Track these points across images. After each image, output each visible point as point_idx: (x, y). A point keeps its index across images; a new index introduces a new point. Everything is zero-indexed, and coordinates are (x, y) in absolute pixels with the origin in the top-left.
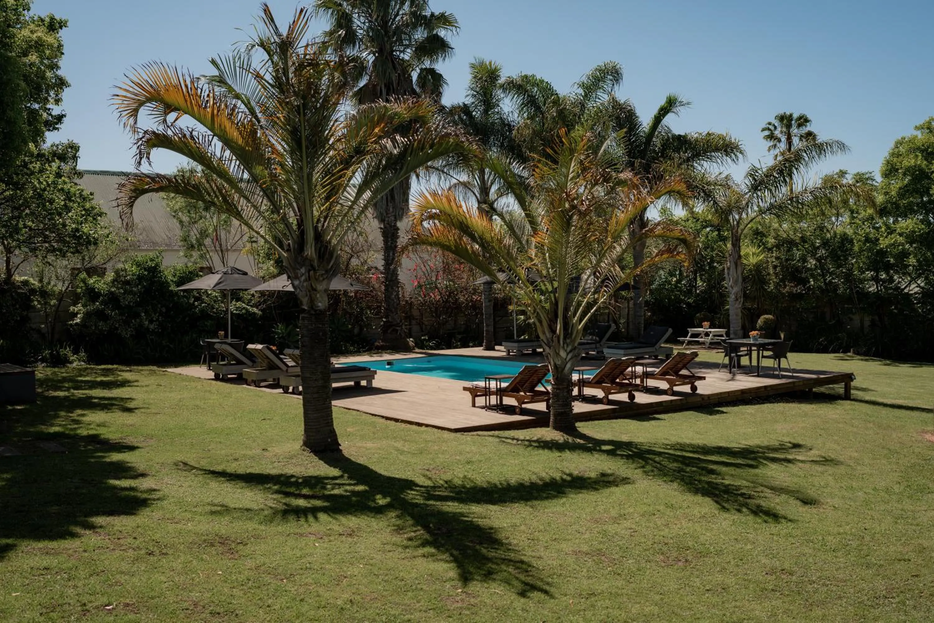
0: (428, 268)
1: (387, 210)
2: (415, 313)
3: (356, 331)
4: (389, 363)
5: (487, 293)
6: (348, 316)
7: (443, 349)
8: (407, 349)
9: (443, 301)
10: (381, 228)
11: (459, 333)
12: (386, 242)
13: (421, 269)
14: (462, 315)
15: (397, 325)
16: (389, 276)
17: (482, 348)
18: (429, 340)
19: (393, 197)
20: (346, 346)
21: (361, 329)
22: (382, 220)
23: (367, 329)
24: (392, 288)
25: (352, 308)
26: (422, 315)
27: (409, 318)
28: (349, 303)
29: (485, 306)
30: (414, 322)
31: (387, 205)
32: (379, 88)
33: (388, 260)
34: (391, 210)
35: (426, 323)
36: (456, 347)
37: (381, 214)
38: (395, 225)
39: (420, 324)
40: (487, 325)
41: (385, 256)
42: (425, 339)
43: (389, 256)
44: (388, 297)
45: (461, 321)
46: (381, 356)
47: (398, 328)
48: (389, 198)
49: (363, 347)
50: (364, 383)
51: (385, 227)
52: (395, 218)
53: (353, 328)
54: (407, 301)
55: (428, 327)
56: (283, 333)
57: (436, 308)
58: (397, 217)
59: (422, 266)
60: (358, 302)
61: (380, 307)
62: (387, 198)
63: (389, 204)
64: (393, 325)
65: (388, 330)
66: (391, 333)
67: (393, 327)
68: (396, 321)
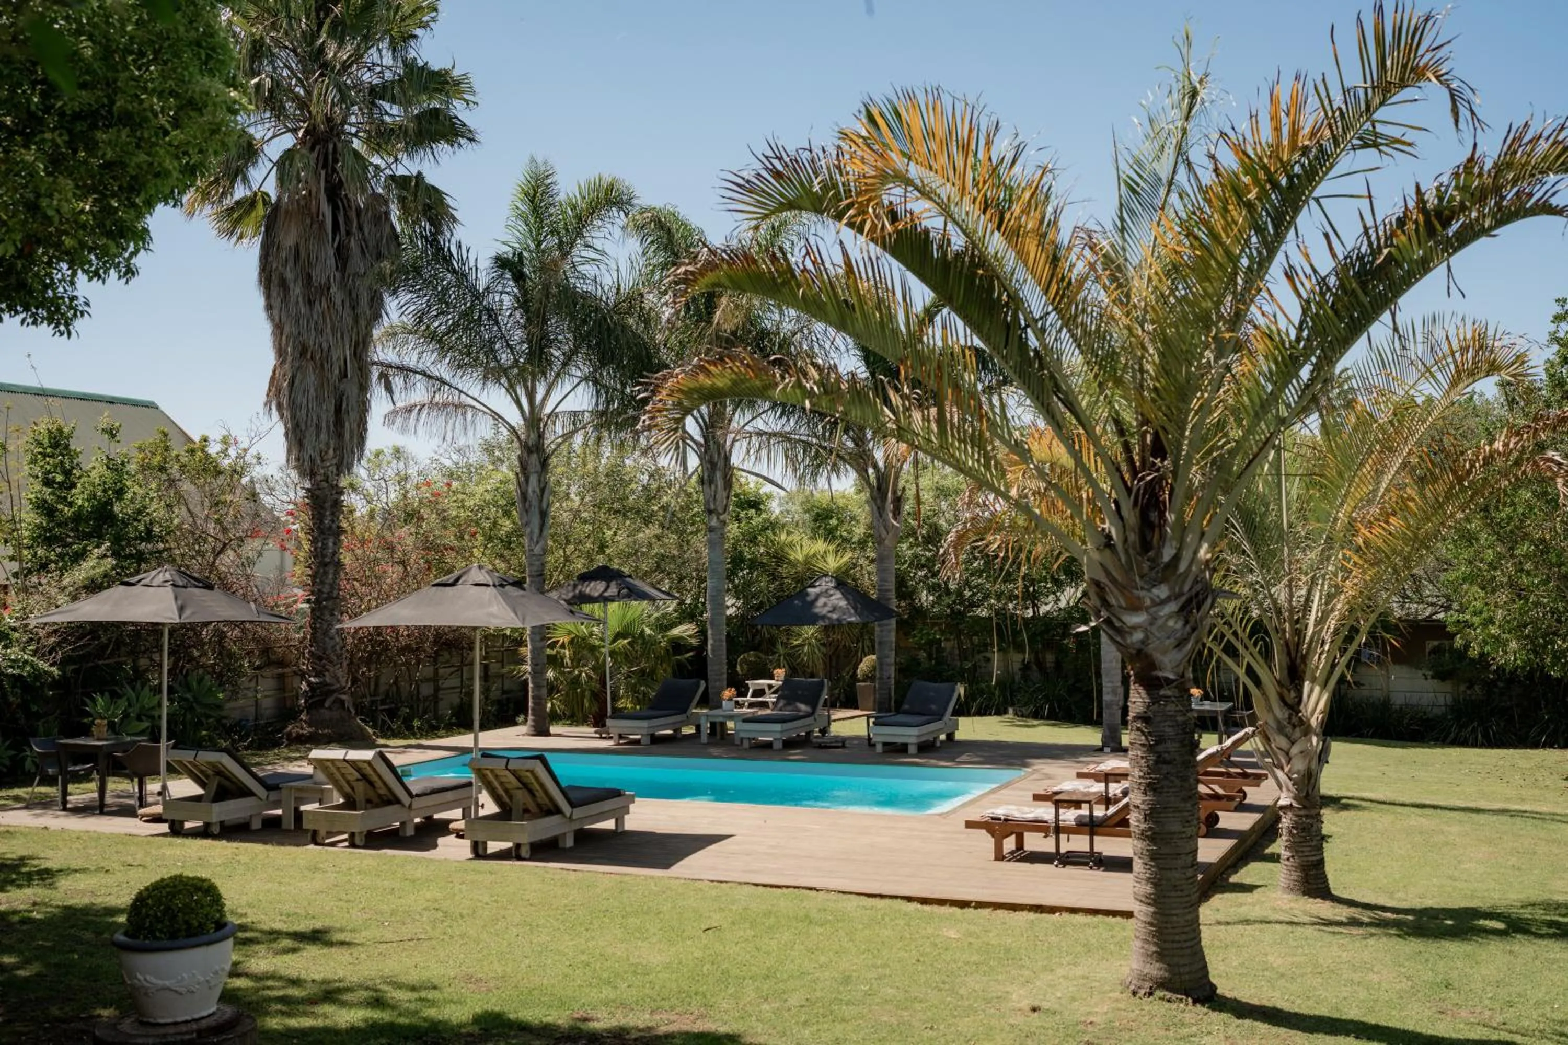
1: (322, 453)
12: (317, 517)
15: (341, 691)
19: (337, 428)
22: (308, 474)
32: (315, 203)
33: (321, 556)
34: (331, 453)
37: (310, 460)
38: (336, 484)
40: (538, 687)
47: (343, 697)
48: (332, 428)
49: (241, 739)
51: (316, 487)
52: (338, 469)
63: (329, 440)
64: (334, 691)
65: (324, 700)
66: (330, 708)
67: (335, 695)
68: (339, 682)
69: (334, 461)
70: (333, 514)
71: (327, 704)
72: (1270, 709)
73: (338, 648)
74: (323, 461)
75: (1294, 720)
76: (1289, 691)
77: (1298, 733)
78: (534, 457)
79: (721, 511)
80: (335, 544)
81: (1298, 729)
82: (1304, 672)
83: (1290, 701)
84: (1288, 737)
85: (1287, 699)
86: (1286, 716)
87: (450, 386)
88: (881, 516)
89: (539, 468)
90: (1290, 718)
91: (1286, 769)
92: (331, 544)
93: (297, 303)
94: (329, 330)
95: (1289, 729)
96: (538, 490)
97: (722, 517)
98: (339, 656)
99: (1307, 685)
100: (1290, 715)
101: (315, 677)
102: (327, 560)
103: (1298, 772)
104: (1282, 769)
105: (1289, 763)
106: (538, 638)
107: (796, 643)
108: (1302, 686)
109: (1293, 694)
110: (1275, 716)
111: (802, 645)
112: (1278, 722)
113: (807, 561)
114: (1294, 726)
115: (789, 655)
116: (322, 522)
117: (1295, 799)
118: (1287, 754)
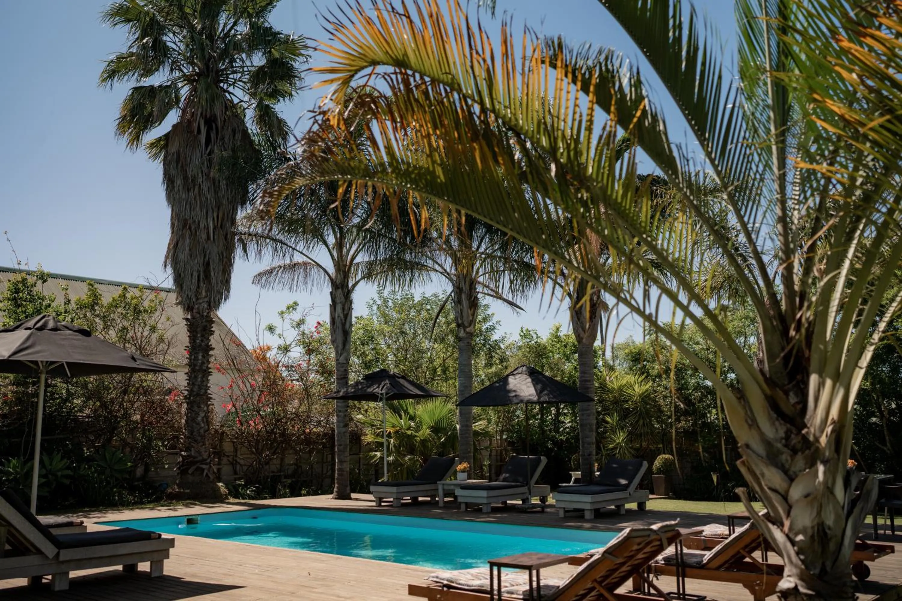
0: (248, 386)
1: (197, 293)
2: (228, 447)
3: (139, 471)
4: (191, 521)
5: (342, 414)
6: (128, 449)
7: (265, 498)
8: (219, 499)
9: (267, 432)
10: (187, 319)
11: (286, 477)
12: (193, 338)
13: (238, 386)
14: (291, 452)
15: (203, 461)
16: (196, 389)
17: (331, 496)
18: (245, 487)
19: (207, 276)
20: (120, 495)
21: (147, 470)
22: (188, 308)
23: (156, 469)
24: (199, 407)
25: (134, 438)
26: (236, 450)
27: (219, 453)
28: (132, 431)
29: (339, 433)
30: (225, 460)
31: (199, 287)
32: (195, 125)
33: (195, 365)
34: (204, 294)
35: (242, 462)
36: (284, 496)
37: (189, 298)
38: (208, 316)
39: (233, 464)
40: (341, 462)
41: (190, 359)
42: (239, 485)
43: (196, 359)
44: (191, 419)
45: (290, 459)
46: (175, 510)
47: (204, 466)
48: (202, 276)
49: (147, 496)
50: (144, 567)
51: (193, 317)
52: (209, 305)
53: (135, 466)
54: (216, 431)
55: (245, 468)
56: (17, 473)
57: (257, 442)
58: (212, 305)
59: (240, 383)
60: (144, 429)
61: (177, 438)
62: (199, 277)
63: (202, 284)
64: (197, 462)
65: (189, 469)
66: (193, 474)
67: (198, 465)
68: (201, 456)
69: (206, 299)
70: (202, 336)
71: (190, 471)
72: (753, 423)
73: (202, 431)
74: (197, 299)
75: (795, 440)
76: (786, 393)
77: (800, 461)
78: (340, 291)
79: (467, 325)
80: (203, 357)
81: (799, 456)
82: (808, 359)
83: (788, 410)
84: (785, 471)
85: (783, 406)
86: (782, 433)
87: (286, 245)
88: (579, 319)
89: (343, 299)
90: (787, 437)
91: (787, 523)
92: (200, 357)
93: (179, 190)
94: (198, 208)
95: (785, 457)
96: (342, 315)
97: (468, 330)
98: (203, 437)
99: (814, 379)
100: (788, 434)
101: (185, 451)
102: (197, 368)
103: (803, 531)
104: (781, 525)
105: (788, 515)
106: (342, 425)
107: (611, 446)
108: (806, 384)
109: (793, 399)
110: (762, 434)
111: (615, 448)
112: (767, 443)
113: (620, 389)
114: (794, 452)
115: (608, 455)
116: (195, 341)
117: (801, 578)
118: (785, 497)
